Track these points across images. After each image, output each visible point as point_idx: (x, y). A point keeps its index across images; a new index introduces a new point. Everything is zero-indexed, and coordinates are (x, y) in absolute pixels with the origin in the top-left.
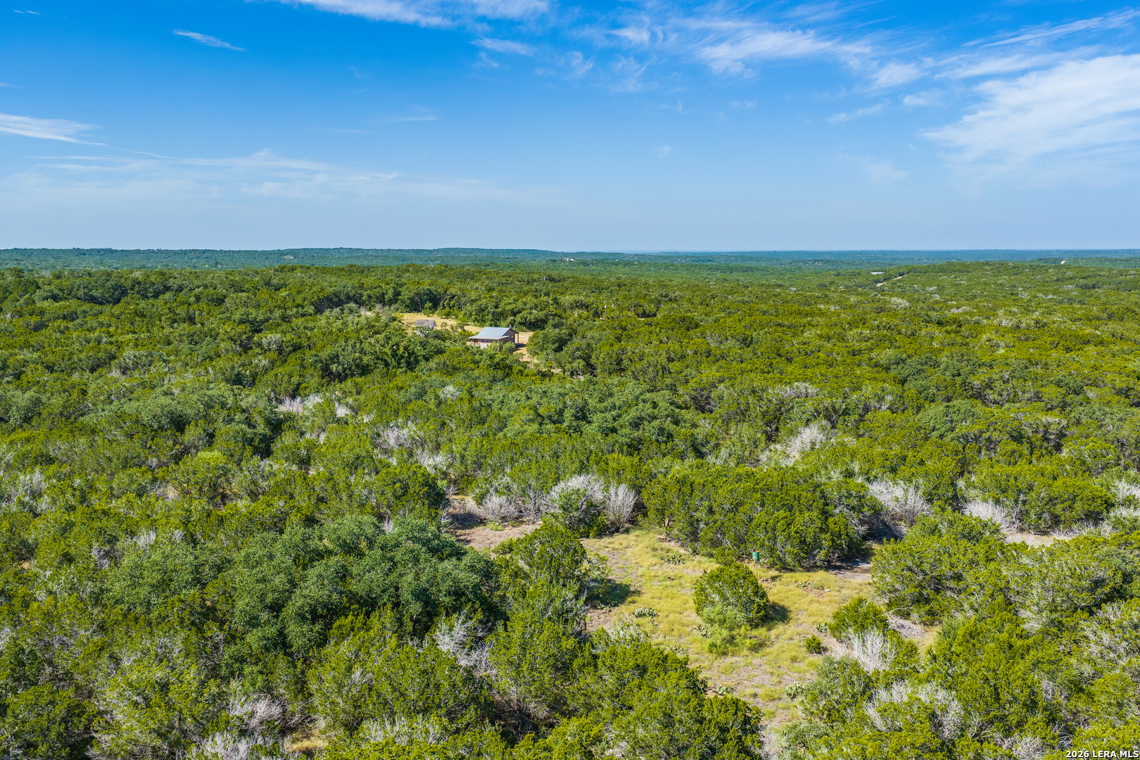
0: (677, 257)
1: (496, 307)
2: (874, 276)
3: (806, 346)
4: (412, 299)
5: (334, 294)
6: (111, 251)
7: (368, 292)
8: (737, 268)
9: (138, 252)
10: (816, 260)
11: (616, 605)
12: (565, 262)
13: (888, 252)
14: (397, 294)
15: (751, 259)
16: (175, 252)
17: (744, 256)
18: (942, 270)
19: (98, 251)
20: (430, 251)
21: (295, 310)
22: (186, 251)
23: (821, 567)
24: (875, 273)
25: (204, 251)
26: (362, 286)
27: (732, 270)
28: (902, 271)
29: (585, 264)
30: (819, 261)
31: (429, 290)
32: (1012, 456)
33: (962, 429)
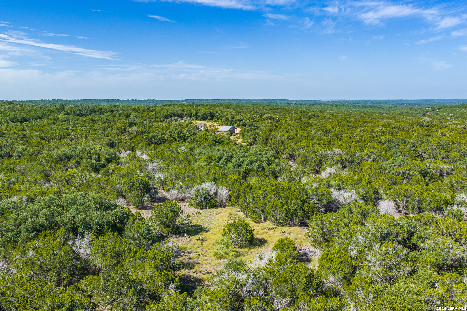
0: (344, 102)
1: (233, 118)
2: (427, 109)
3: (352, 134)
4: (202, 116)
5: (173, 113)
6: (118, 100)
7: (186, 113)
8: (367, 106)
9: (128, 100)
10: (405, 103)
11: (193, 235)
12: (293, 103)
13: (441, 100)
14: (197, 113)
15: (377, 103)
16: (142, 101)
17: (373, 102)
18: (459, 107)
19: (114, 100)
20: (241, 100)
21: (154, 119)
22: (146, 100)
23: (297, 225)
24: (428, 108)
25: (153, 100)
26: (183, 110)
27: (365, 107)
28: (440, 107)
29: (301, 105)
30: (406, 104)
31: (210, 112)
32: (418, 182)
33: (397, 169)
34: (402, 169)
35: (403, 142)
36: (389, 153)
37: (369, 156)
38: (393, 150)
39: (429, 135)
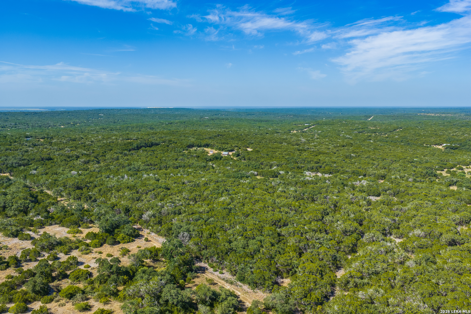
12: (205, 119)
29: (213, 119)
32: (296, 169)
33: (292, 166)
34: (293, 166)
35: (293, 158)
36: (289, 162)
37: (284, 163)
38: (290, 161)
39: (300, 155)
